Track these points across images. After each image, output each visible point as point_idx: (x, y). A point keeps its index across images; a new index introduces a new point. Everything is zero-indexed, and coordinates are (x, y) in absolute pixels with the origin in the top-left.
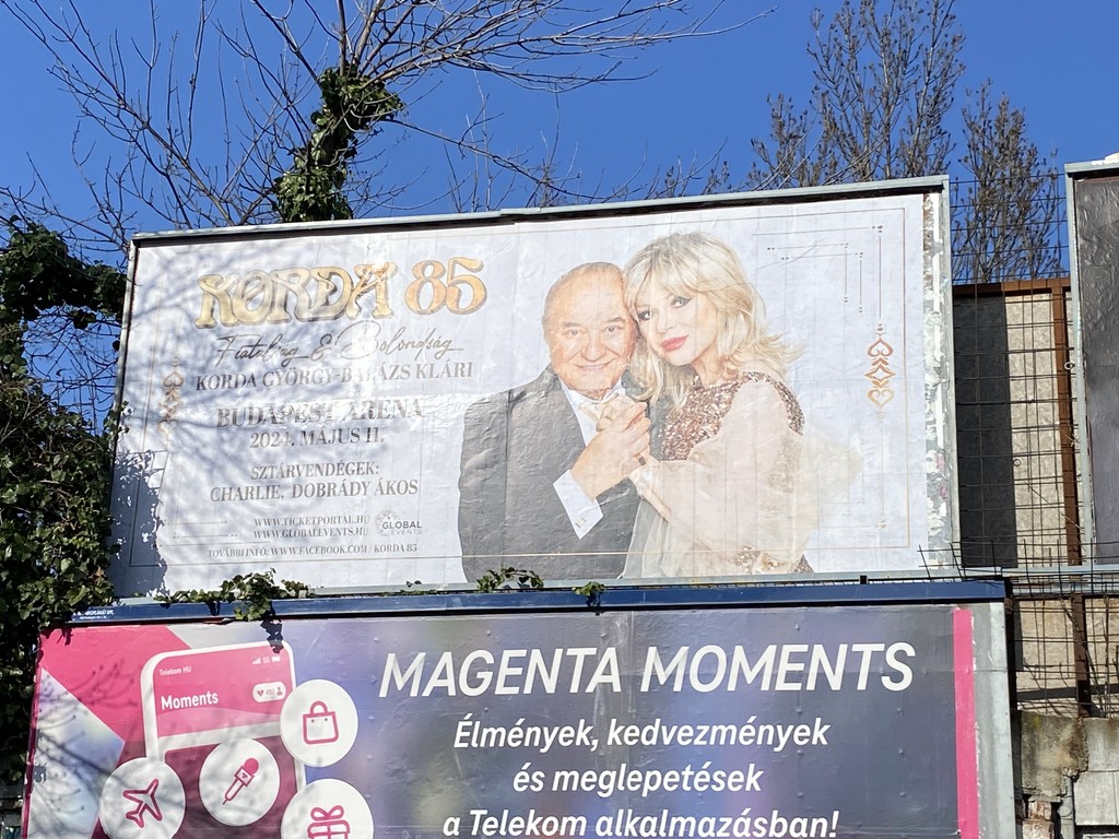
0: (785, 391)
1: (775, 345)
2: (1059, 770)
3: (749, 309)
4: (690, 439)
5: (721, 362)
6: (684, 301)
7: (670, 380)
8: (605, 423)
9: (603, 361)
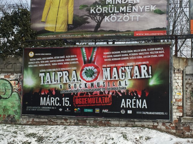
2: (184, 66)
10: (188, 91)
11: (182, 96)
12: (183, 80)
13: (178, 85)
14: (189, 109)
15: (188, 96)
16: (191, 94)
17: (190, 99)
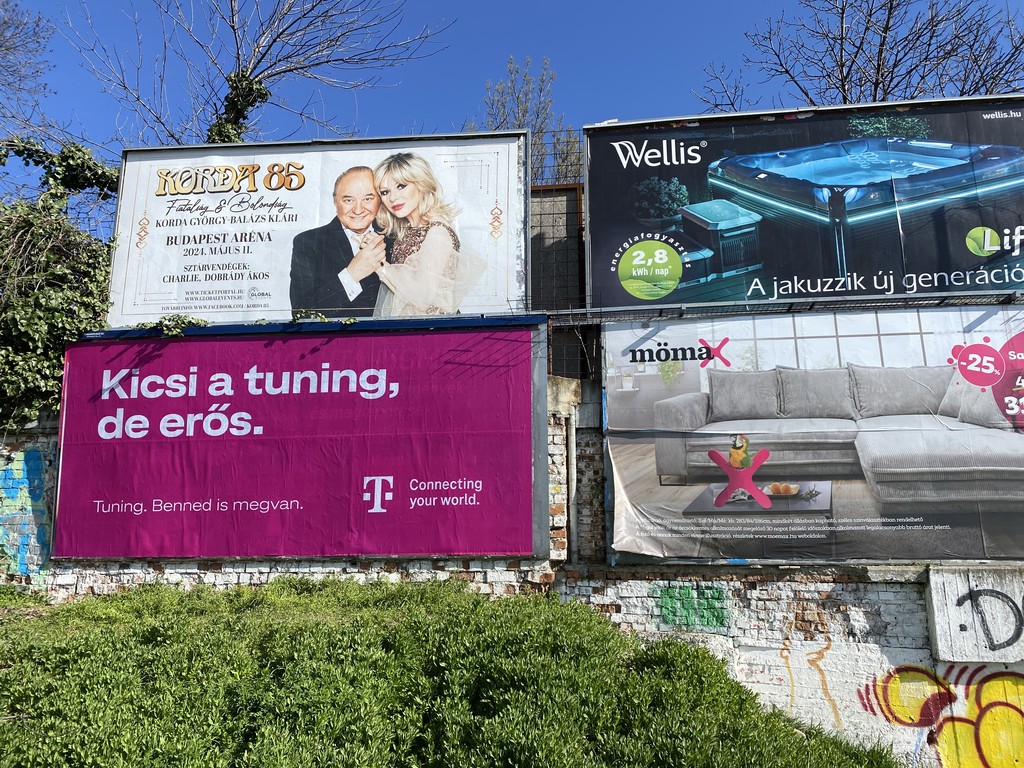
0: (451, 230)
1: (447, 209)
2: (569, 403)
3: (435, 190)
4: (406, 253)
5: (421, 217)
6: (403, 186)
7: (396, 226)
8: (363, 245)
9: (363, 215)
10: (585, 480)
11: (565, 496)
12: (567, 446)
13: (553, 463)
14: (588, 535)
15: (586, 496)
16: (592, 488)
17: (591, 504)
